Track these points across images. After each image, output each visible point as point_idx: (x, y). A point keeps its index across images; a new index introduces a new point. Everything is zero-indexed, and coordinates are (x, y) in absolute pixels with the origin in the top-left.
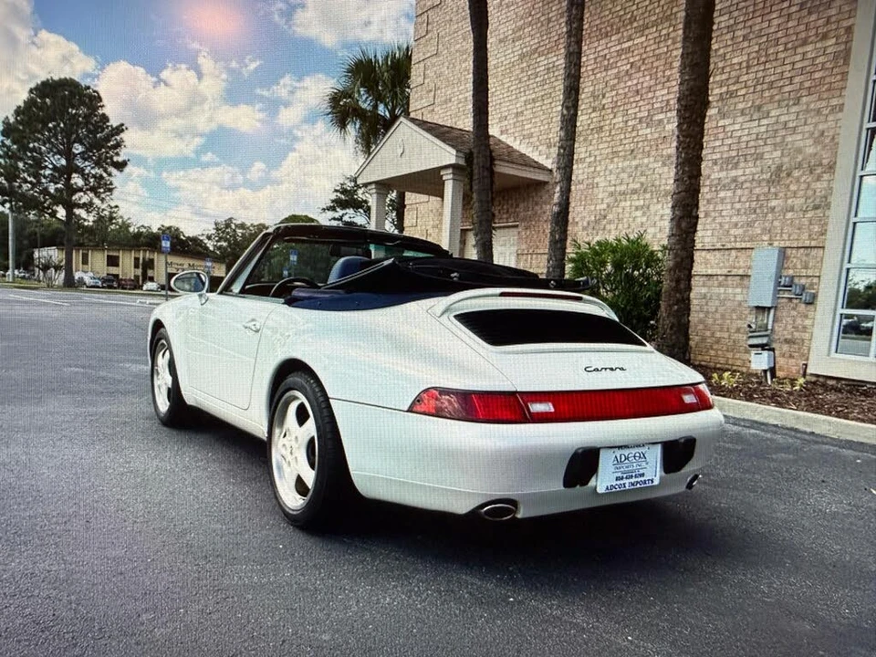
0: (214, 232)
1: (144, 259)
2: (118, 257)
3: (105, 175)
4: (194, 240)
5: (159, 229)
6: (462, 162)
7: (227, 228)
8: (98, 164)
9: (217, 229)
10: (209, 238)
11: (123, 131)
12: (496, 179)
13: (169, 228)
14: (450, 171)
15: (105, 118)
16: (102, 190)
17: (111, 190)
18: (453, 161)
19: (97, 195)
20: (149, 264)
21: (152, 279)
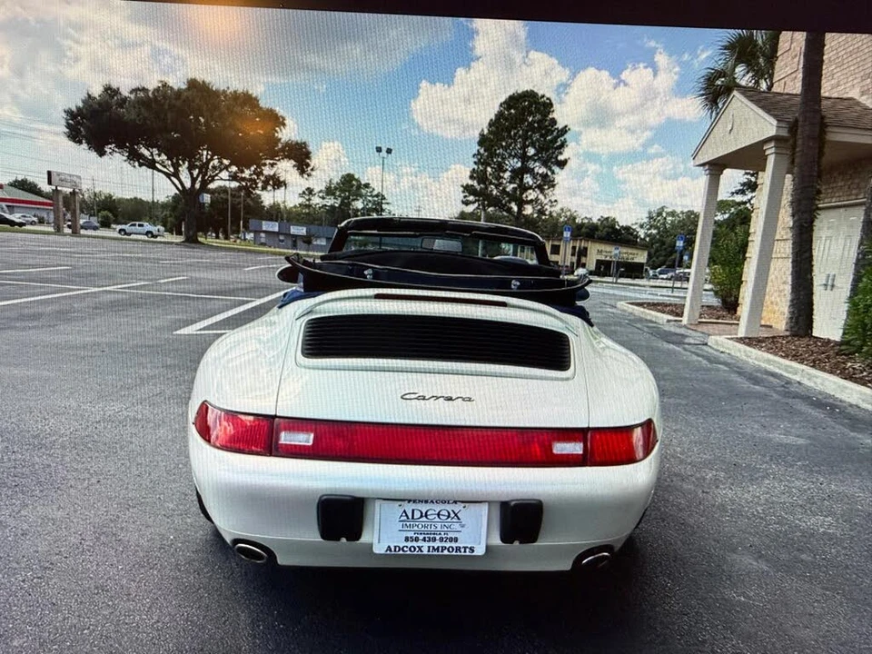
0: (646, 220)
1: (580, 248)
2: (559, 246)
3: (549, 173)
4: (627, 229)
5: (599, 220)
6: (784, 133)
7: (658, 216)
8: (545, 164)
9: (650, 218)
10: (642, 226)
11: (566, 131)
12: (827, 150)
13: (607, 219)
14: (772, 144)
15: (554, 122)
16: (546, 187)
17: (553, 186)
18: (772, 132)
19: (542, 191)
20: (583, 252)
21: (584, 266)
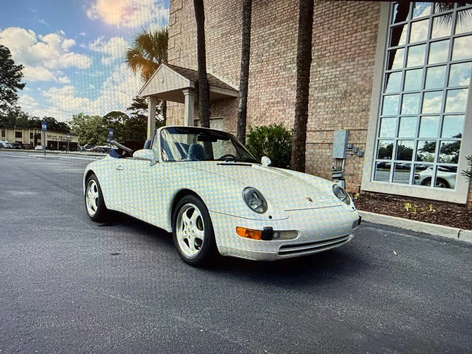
0: (72, 120)
1: (35, 134)
2: (21, 133)
3: (13, 91)
4: (63, 124)
5: (43, 119)
6: (193, 86)
7: (79, 118)
8: (9, 85)
9: (75, 119)
10: (70, 123)
11: (22, 68)
13: (49, 118)
14: (188, 91)
15: (12, 62)
16: (11, 99)
17: (16, 99)
18: (188, 86)
19: (9, 101)
20: (38, 137)
21: (40, 144)
